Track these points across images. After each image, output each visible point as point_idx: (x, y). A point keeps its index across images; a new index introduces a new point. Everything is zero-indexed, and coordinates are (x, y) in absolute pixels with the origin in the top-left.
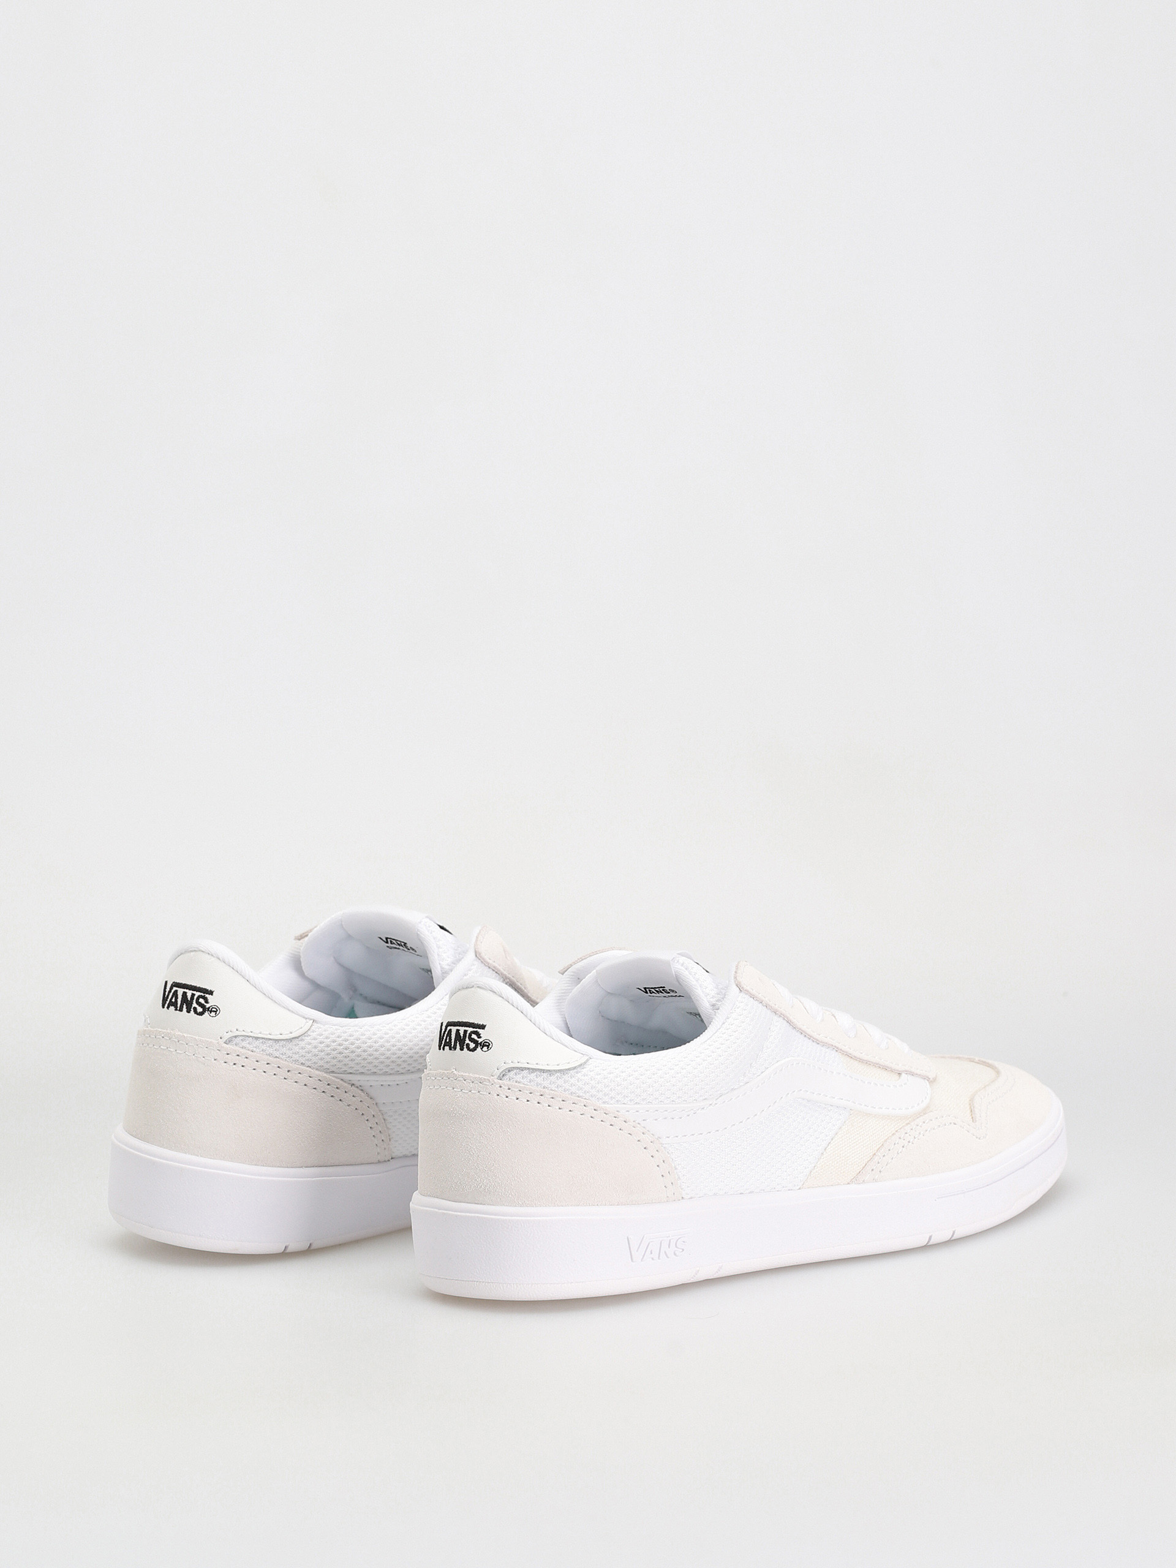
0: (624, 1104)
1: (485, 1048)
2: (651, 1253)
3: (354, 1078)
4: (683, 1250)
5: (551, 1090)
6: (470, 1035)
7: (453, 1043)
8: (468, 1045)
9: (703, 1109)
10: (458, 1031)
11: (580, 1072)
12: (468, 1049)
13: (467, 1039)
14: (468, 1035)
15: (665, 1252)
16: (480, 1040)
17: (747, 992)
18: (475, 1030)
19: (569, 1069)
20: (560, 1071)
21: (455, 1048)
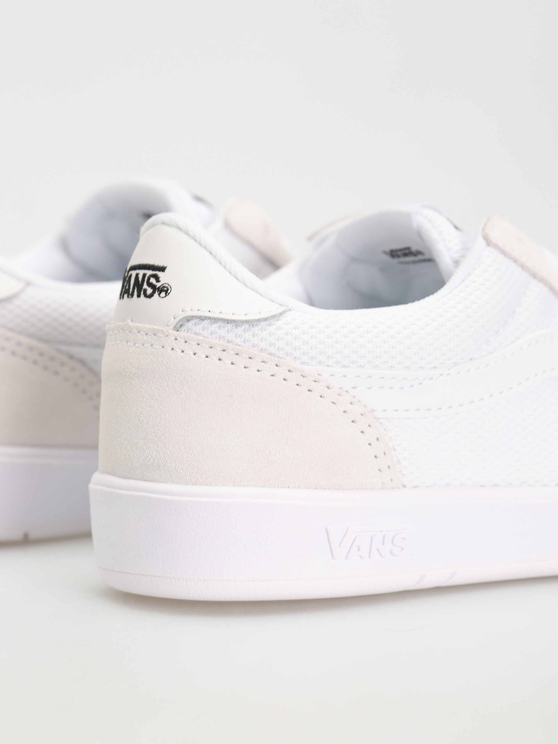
0: (328, 366)
1: (163, 294)
2: (359, 550)
3: (74, 350)
4: (403, 549)
5: (237, 345)
6: (149, 279)
7: (131, 290)
8: (145, 291)
9: (431, 379)
10: (137, 275)
11: (273, 324)
12: (146, 295)
13: (145, 284)
14: (146, 279)
15: (378, 550)
16: (158, 285)
17: (496, 247)
18: (154, 272)
19: (259, 320)
20: (247, 322)
21: (132, 295)
